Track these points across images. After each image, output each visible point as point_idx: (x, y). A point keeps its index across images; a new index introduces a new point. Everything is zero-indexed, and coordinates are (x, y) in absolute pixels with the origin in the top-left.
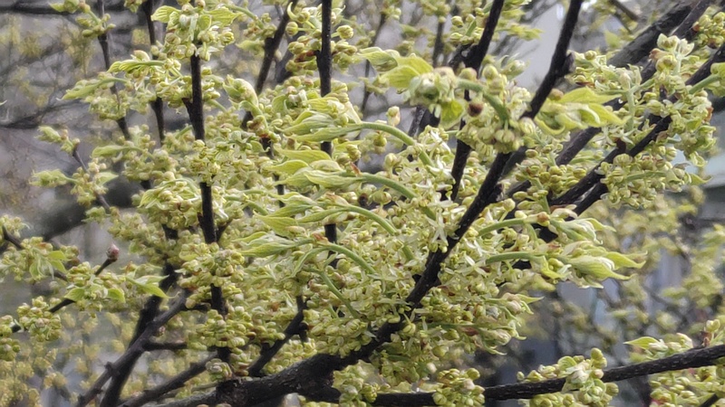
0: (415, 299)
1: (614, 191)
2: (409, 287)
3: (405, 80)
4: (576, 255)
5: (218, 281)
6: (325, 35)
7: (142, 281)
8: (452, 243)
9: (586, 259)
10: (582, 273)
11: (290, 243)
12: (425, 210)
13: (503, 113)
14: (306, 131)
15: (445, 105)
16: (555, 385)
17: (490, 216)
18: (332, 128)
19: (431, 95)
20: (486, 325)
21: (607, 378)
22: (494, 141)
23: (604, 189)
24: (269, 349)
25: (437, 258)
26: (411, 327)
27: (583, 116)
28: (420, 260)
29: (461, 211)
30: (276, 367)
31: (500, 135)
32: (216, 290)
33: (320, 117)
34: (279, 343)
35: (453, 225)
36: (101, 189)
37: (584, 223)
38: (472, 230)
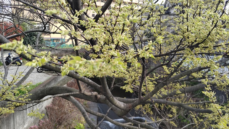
0: (207, 37)
1: (227, 27)
2: (207, 36)
3: (208, 14)
4: (223, 32)
5: (188, 36)
6: (200, 12)
7: (181, 37)
8: (212, 31)
9: (224, 32)
10: (224, 34)
11: (196, 31)
12: (209, 27)
13: (217, 17)
14: (198, 20)
15: (212, 16)
16: (220, 46)
17: (215, 28)
18: (201, 20)
19: (211, 15)
20: (214, 39)
21: (225, 45)
22: (216, 20)
23: (226, 27)
24: (193, 43)
25: (210, 32)
26: (207, 39)
27: (225, 18)
28: (208, 33)
29: (213, 28)
30: (193, 45)
31: (217, 19)
32: (188, 37)
33: (199, 19)
34: (194, 42)
35: (212, 29)
36: (177, 29)
37: (224, 29)
38: (213, 30)
